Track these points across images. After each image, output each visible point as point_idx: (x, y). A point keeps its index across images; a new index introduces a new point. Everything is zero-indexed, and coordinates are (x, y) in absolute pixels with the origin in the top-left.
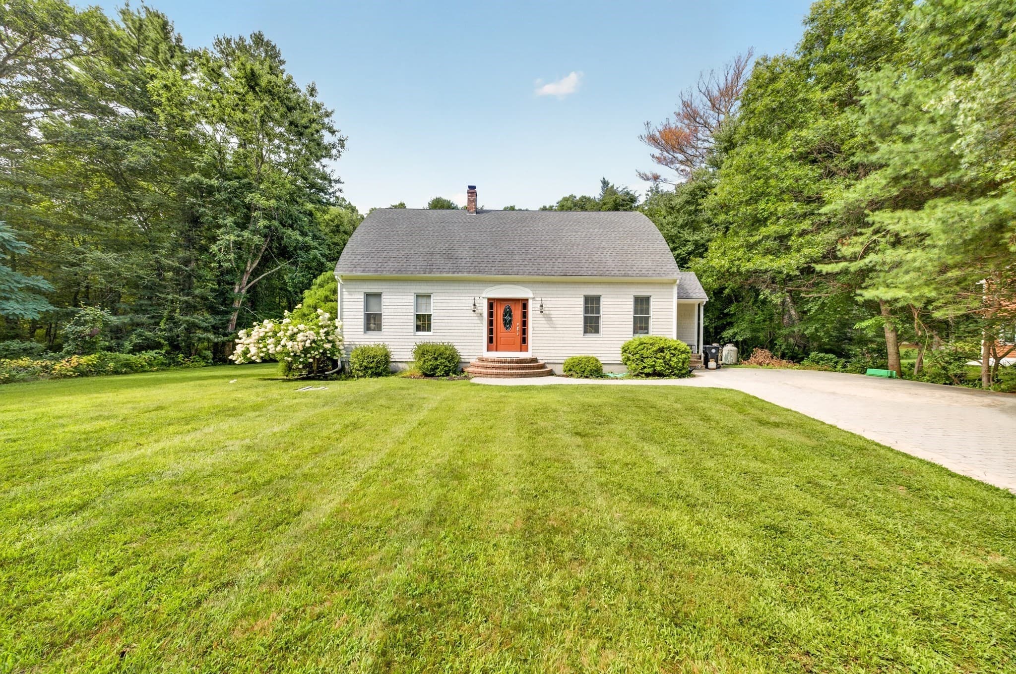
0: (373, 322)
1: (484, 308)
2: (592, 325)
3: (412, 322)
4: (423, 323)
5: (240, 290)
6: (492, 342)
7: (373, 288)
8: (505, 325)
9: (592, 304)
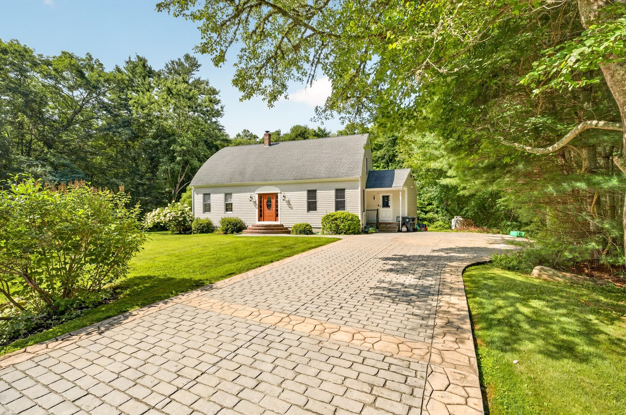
0: (207, 208)
1: (256, 198)
2: (312, 206)
3: (223, 207)
4: (228, 207)
5: (175, 192)
6: (261, 217)
7: (207, 191)
8: (268, 207)
9: (312, 194)
